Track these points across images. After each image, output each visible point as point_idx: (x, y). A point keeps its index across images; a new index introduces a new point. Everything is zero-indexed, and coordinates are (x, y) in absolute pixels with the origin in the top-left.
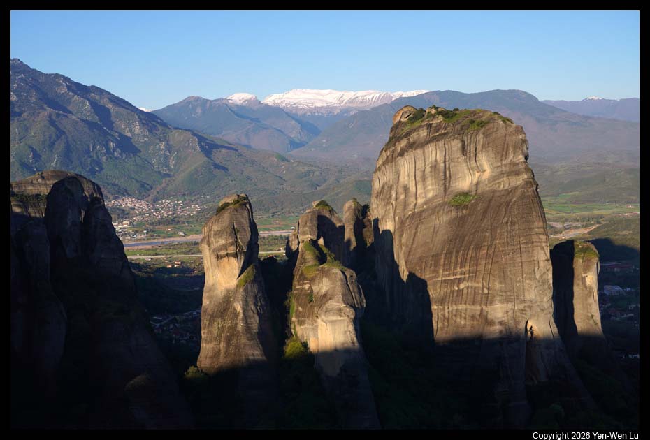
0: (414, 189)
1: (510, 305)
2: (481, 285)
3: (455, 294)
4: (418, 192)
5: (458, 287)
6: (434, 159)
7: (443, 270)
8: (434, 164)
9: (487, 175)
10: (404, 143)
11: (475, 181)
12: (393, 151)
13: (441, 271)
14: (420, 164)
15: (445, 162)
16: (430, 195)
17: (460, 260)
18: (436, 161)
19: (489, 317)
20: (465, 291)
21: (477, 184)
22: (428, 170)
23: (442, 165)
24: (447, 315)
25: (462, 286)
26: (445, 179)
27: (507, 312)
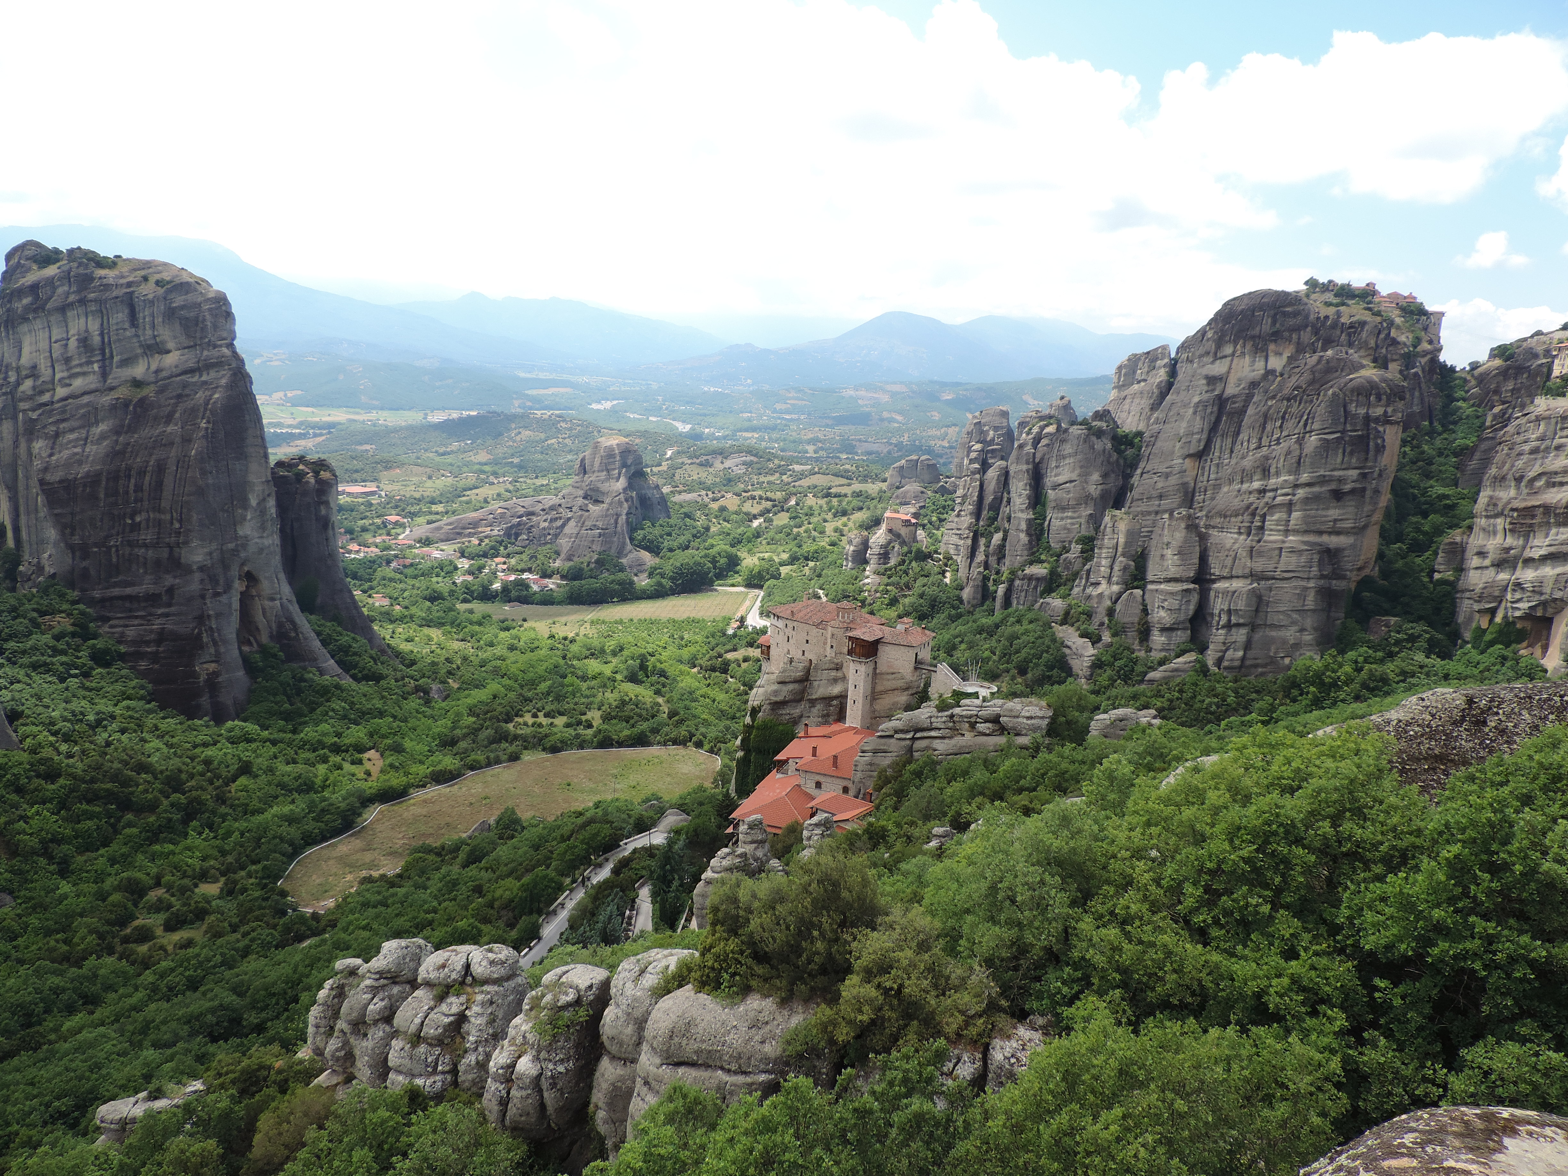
0: (50, 371)
1: (214, 546)
2: (168, 517)
3: (127, 529)
4: (58, 377)
5: (132, 519)
6: (83, 327)
7: (106, 495)
8: (84, 335)
9: (172, 360)
10: (26, 301)
11: (153, 367)
12: (8, 310)
13: (102, 496)
14: (57, 334)
15: (102, 334)
16: (78, 383)
17: (133, 481)
18: (87, 331)
19: (183, 561)
20: (143, 525)
21: (157, 372)
22: (73, 343)
23: (96, 340)
24: (114, 560)
25: (138, 519)
26: (103, 360)
27: (210, 554)
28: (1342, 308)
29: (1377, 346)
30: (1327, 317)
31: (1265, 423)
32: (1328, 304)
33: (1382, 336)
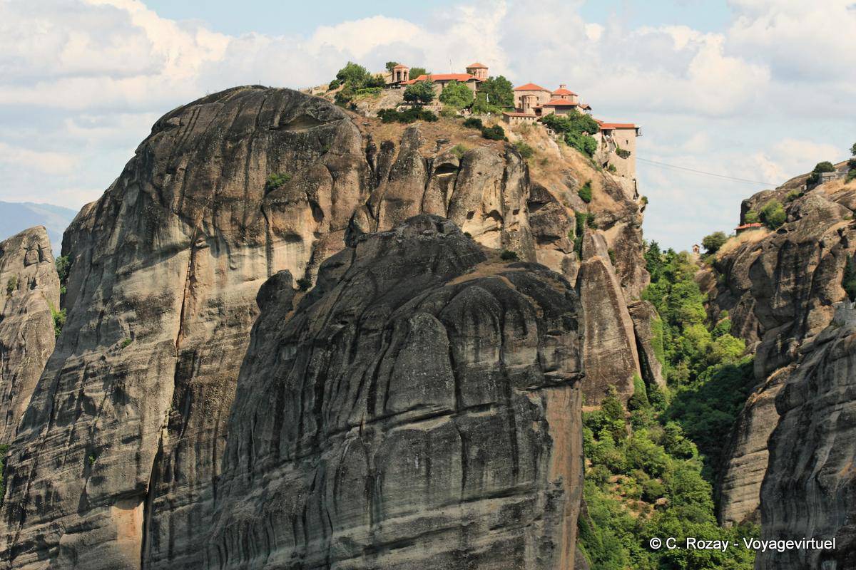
28: (418, 124)
29: (505, 208)
30: (388, 146)
31: (280, 405)
32: (387, 116)
33: (513, 184)
